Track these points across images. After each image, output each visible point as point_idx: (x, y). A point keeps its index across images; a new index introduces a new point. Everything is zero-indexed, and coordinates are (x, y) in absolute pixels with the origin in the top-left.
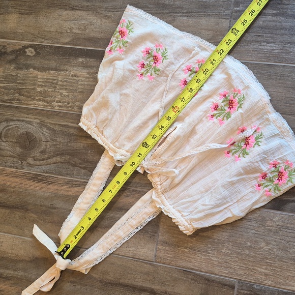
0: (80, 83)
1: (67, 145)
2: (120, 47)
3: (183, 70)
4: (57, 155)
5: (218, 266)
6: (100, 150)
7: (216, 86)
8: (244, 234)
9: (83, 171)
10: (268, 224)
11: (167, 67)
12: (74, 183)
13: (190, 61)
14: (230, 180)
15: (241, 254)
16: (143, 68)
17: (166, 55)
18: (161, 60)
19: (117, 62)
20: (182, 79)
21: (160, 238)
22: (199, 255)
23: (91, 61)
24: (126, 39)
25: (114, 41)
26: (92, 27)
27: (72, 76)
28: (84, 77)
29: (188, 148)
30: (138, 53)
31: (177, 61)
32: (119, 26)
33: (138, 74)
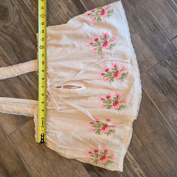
0: (58, 12)
1: (21, 37)
2: (95, 19)
3: (112, 64)
4: (11, 36)
5: (35, 167)
6: (35, 57)
7: (119, 88)
8: (61, 165)
9: (16, 58)
10: (76, 171)
11: (107, 54)
12: (6, 59)
13: (120, 63)
14: (79, 138)
15: (51, 172)
16: (96, 41)
17: (112, 47)
18: (107, 48)
19: (86, 24)
20: (107, 67)
21: (22, 128)
22: (32, 154)
23: (75, 8)
24: (102, 17)
25: (95, 11)
27: (58, 5)
28: (63, 12)
29: (76, 102)
30: (100, 31)
31: (114, 56)
32: (106, 6)
33: (90, 41)
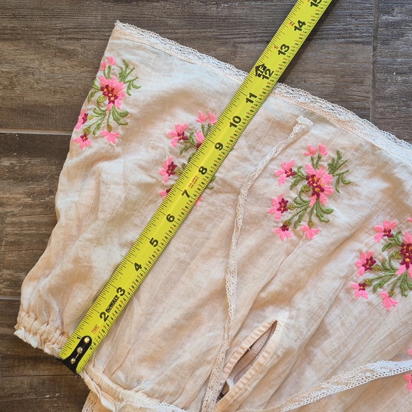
0: (8, 220)
2: (109, 127)
3: (275, 176)
7: (365, 212)
13: (289, 151)
16: (173, 174)
19: (104, 165)
20: (275, 198)
23: (37, 165)
24: (122, 106)
25: (90, 113)
26: (30, 79)
28: (19, 206)
29: (310, 375)
31: (255, 153)
32: (100, 74)
